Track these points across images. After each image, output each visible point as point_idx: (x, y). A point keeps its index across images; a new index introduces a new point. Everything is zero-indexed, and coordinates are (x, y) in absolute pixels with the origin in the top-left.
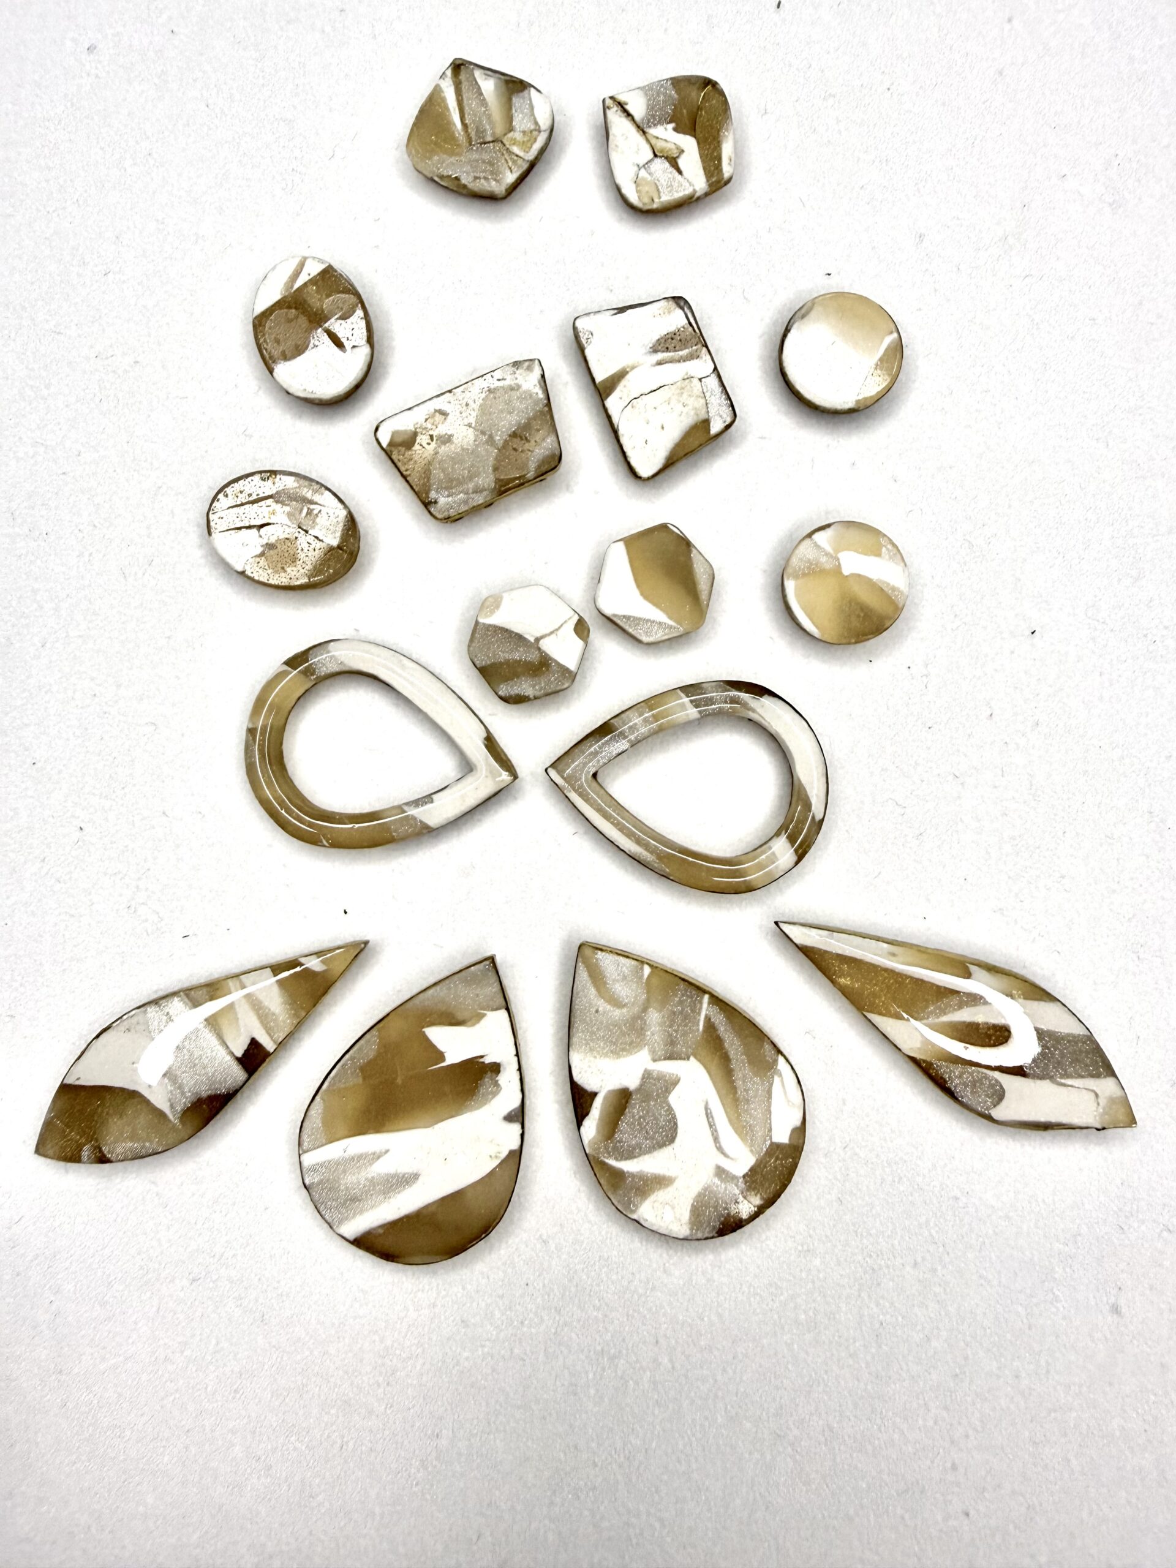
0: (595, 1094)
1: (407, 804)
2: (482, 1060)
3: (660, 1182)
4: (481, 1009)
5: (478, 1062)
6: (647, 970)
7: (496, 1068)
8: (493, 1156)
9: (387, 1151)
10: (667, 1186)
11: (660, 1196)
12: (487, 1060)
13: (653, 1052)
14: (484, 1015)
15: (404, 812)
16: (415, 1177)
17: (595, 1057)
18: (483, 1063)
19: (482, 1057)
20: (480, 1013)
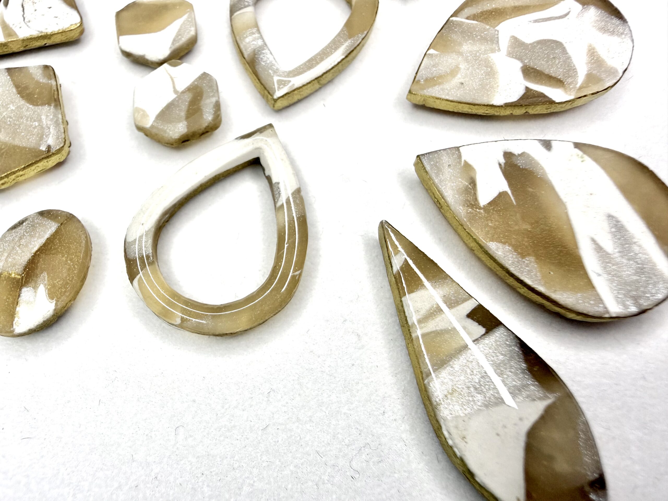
0: (527, 88)
1: (275, 203)
2: (503, 165)
3: (592, 53)
4: (461, 164)
5: (505, 168)
6: (432, 51)
7: (508, 155)
8: (582, 160)
9: (593, 240)
10: (594, 49)
11: (603, 53)
12: (502, 161)
13: (493, 51)
14: (465, 161)
15: (282, 205)
16: (610, 217)
17: (498, 86)
18: (505, 164)
19: (500, 165)
20: (464, 165)
